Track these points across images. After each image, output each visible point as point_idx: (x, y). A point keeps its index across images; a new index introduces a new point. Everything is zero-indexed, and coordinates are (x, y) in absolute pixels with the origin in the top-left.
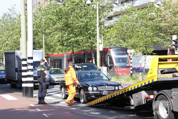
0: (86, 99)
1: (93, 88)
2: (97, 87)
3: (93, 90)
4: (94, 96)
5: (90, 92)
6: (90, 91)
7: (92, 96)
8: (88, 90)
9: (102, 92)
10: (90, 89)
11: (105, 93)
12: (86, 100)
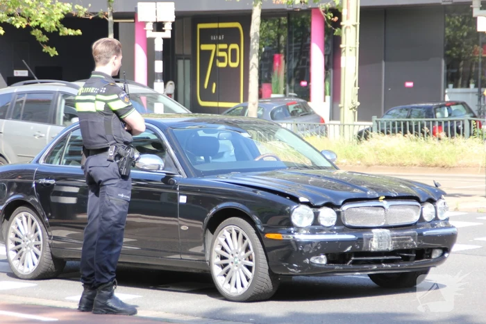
0: (267, 276)
1: (316, 215)
2: (339, 207)
3: (316, 226)
4: (321, 260)
5: (302, 237)
6: (298, 230)
7: (312, 259)
8: (290, 224)
9: (365, 235)
10: (301, 216)
11: (380, 240)
12: (267, 284)
